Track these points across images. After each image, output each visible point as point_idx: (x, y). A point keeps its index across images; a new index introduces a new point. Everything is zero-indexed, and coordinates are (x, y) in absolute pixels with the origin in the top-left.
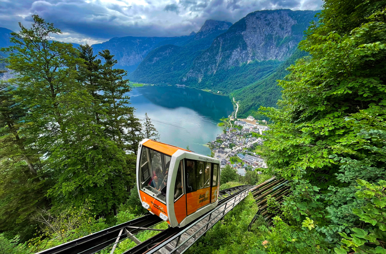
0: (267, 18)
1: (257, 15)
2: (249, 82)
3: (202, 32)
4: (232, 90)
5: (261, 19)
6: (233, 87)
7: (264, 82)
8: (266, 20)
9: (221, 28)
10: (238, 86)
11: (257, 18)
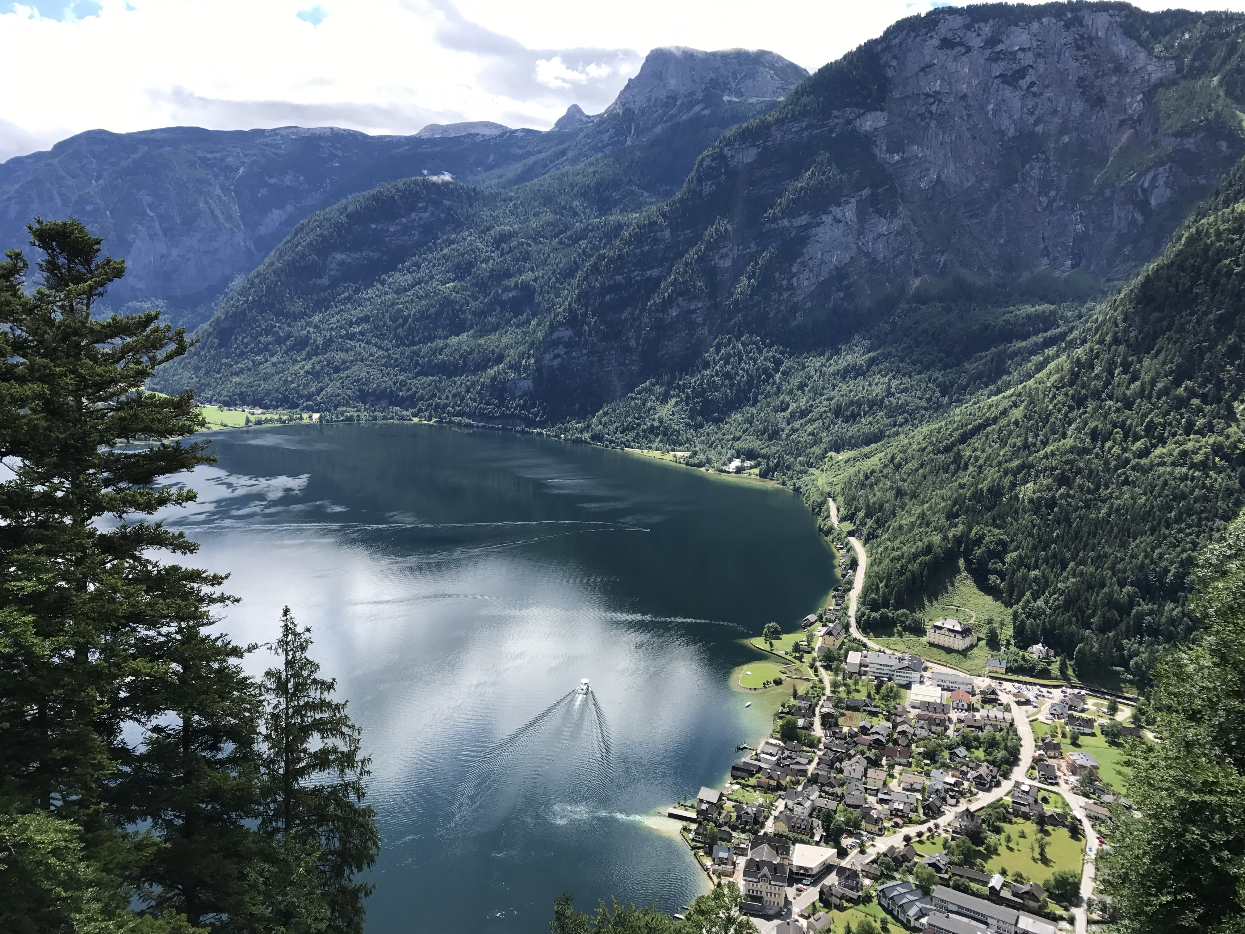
0: (1000, 47)
1: (943, 29)
2: (924, 404)
3: (628, 111)
4: (817, 450)
5: (969, 50)
6: (826, 438)
7: (1015, 405)
8: (996, 58)
9: (740, 94)
10: (853, 430)
11: (947, 44)
